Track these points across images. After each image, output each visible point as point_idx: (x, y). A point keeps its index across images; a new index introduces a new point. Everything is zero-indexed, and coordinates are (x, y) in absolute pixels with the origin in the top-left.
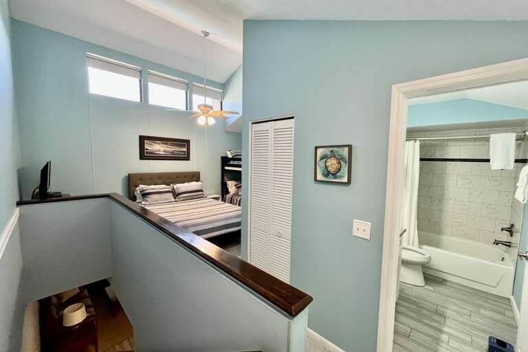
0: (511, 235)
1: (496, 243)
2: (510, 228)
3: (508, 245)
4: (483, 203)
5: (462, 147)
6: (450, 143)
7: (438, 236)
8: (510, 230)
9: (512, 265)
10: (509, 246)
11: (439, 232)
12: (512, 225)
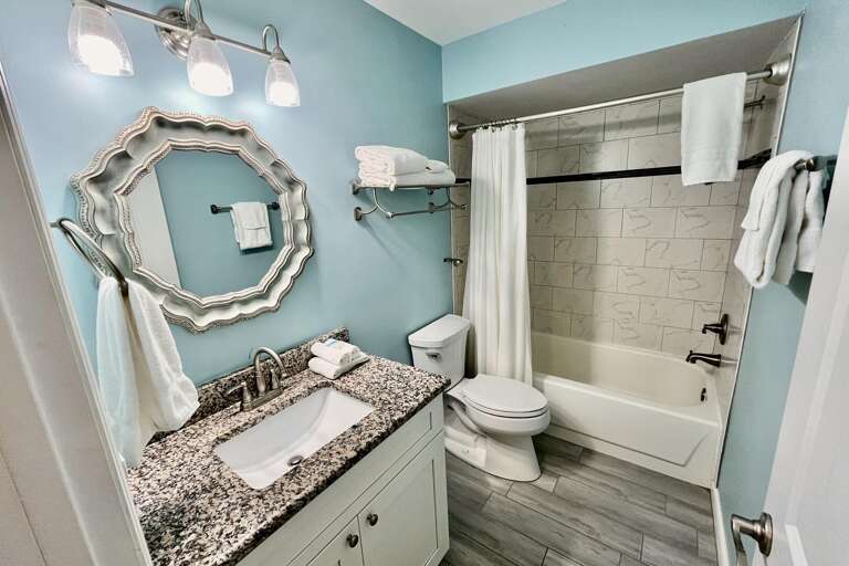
0: (723, 342)
1: (692, 358)
2: (721, 325)
3: (715, 361)
4: (672, 268)
5: (632, 141)
6: (610, 135)
7: (589, 344)
8: (721, 329)
9: (720, 419)
10: (717, 364)
11: (589, 335)
12: (726, 319)
